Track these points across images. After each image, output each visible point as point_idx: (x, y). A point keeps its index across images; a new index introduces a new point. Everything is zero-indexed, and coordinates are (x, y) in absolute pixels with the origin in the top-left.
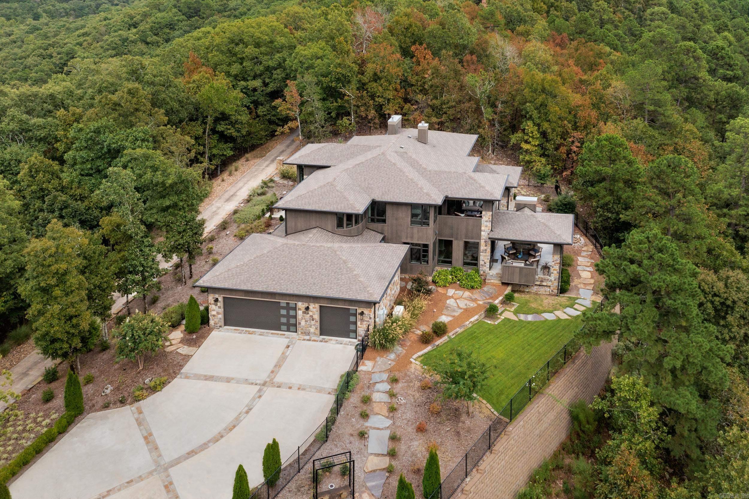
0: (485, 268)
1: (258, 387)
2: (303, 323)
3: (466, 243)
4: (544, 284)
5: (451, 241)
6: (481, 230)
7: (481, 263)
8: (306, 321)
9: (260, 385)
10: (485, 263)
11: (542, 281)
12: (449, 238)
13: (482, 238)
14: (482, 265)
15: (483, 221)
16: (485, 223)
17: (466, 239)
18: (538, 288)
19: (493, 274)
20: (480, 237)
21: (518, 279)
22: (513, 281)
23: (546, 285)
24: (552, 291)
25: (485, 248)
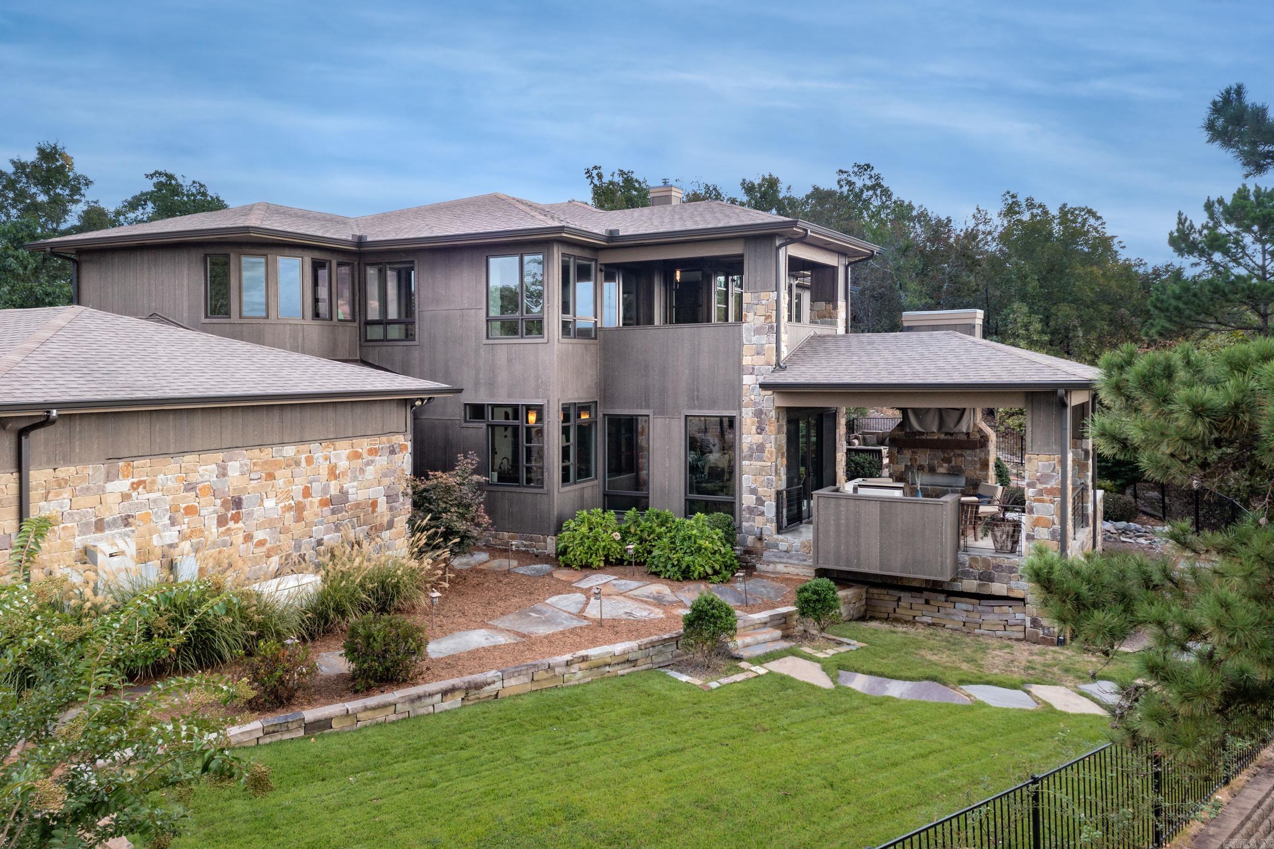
0: (759, 522)
4: (998, 588)
5: (647, 417)
6: (740, 369)
7: (748, 500)
10: (761, 501)
11: (986, 577)
12: (637, 408)
13: (745, 399)
14: (751, 510)
15: (747, 329)
16: (754, 339)
17: (694, 408)
18: (970, 608)
19: (791, 546)
20: (740, 396)
21: (876, 550)
22: (858, 565)
23: (1004, 593)
24: (1035, 622)
25: (758, 439)
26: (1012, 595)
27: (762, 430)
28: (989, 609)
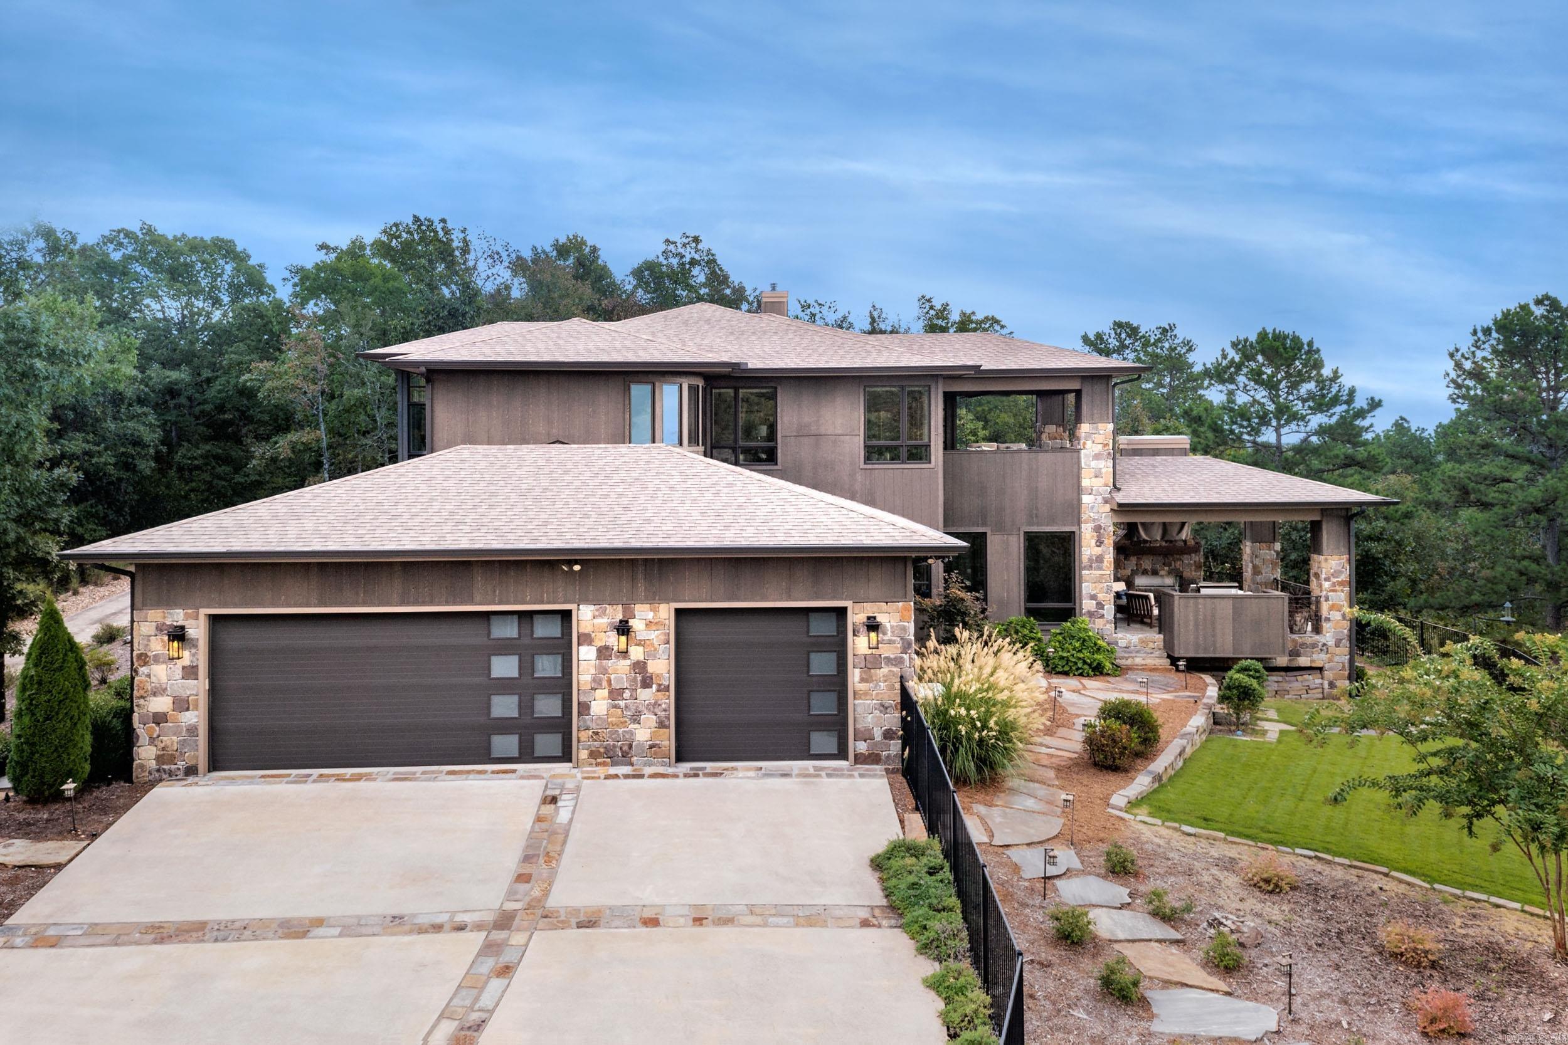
0: (1099, 623)
1: (477, 939)
2: (600, 705)
3: (1032, 540)
4: (1303, 661)
5: (985, 534)
6: (1079, 490)
7: (1088, 605)
8: (615, 694)
9: (479, 927)
10: (1100, 605)
11: (1294, 653)
12: (973, 525)
13: (1084, 517)
14: (1091, 614)
15: (1086, 455)
16: (1094, 464)
17: (1032, 524)
18: (1280, 679)
19: (1130, 642)
20: (1079, 513)
21: (1229, 638)
22: (1214, 651)
23: (1308, 665)
24: (1332, 685)
25: (1098, 551)
26: (1314, 665)
27: (1102, 543)
28: (1293, 679)
